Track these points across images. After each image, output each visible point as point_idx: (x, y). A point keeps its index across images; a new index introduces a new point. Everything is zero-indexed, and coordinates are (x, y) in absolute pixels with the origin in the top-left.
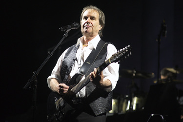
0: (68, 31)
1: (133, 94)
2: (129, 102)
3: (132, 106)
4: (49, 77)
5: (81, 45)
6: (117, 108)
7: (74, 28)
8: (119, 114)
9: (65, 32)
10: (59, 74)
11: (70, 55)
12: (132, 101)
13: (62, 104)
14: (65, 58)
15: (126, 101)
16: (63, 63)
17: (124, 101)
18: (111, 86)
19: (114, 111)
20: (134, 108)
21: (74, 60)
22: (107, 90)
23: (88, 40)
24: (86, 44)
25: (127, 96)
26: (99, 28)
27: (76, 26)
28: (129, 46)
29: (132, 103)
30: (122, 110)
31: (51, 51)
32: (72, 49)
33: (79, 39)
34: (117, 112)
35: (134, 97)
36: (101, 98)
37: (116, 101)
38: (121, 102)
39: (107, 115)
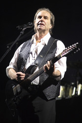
0: (24, 29)
1: (78, 82)
2: (75, 88)
3: (77, 92)
4: (8, 67)
5: (35, 40)
6: (64, 93)
7: (29, 27)
8: (67, 98)
9: (21, 30)
10: (16, 65)
11: (25, 49)
12: (76, 88)
13: (19, 90)
14: (21, 51)
15: (72, 87)
16: (19, 56)
17: (70, 87)
18: (60, 76)
19: (62, 96)
20: (79, 93)
21: (29, 53)
22: (57, 79)
23: (41, 37)
24: (39, 41)
25: (73, 84)
26: (50, 27)
27: (31, 25)
28: (77, 43)
29: (77, 90)
30: (68, 95)
31: (10, 46)
32: (27, 44)
33: (33, 36)
34: (64, 97)
35: (79, 84)
36: (52, 86)
37: (64, 87)
38: (68, 88)
39: (57, 99)
